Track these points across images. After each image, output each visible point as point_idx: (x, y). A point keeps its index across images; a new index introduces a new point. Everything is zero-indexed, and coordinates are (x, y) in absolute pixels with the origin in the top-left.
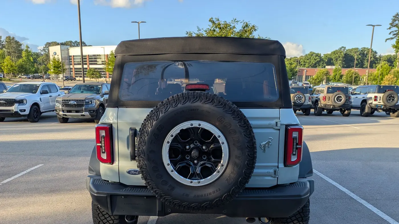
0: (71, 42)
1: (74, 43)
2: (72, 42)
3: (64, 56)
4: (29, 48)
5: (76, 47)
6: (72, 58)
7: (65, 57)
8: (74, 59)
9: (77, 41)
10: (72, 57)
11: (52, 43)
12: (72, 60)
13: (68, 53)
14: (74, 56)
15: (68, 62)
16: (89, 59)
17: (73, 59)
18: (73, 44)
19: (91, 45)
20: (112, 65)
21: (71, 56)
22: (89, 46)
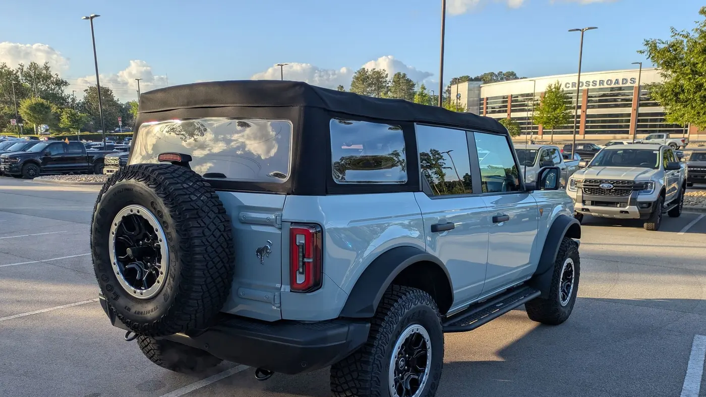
0: (492, 74)
1: (496, 76)
2: (494, 73)
3: (472, 99)
4: (425, 89)
5: (499, 81)
6: (484, 102)
7: (473, 101)
8: (487, 103)
9: (501, 72)
10: (485, 100)
11: (461, 78)
12: (484, 106)
13: (479, 94)
14: (487, 99)
15: (477, 109)
16: (512, 101)
17: (485, 104)
18: (495, 78)
19: (525, 77)
20: (547, 110)
21: (483, 99)
22: (521, 78)
